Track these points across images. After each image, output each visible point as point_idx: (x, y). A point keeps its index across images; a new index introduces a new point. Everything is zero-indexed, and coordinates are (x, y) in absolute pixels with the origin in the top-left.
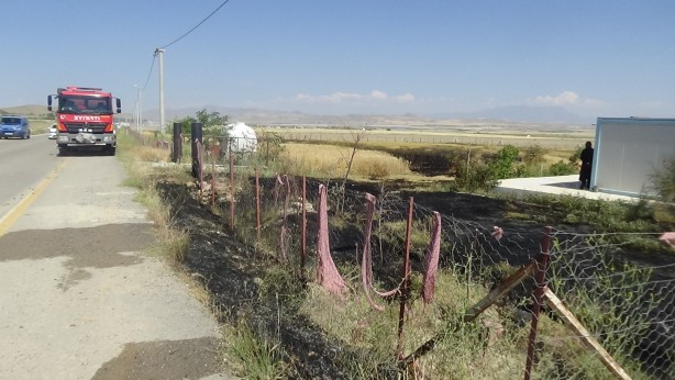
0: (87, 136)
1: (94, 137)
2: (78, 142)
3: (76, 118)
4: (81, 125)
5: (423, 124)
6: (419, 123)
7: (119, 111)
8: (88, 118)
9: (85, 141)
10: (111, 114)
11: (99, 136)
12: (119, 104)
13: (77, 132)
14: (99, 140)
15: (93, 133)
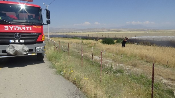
0: (19, 48)
1: (26, 48)
2: (9, 54)
3: (7, 28)
4: (12, 35)
5: (107, 30)
6: (106, 30)
7: (48, 22)
8: (19, 28)
9: (16, 53)
10: (42, 24)
11: (32, 46)
12: (48, 16)
13: (8, 43)
14: (31, 50)
15: (24, 43)
